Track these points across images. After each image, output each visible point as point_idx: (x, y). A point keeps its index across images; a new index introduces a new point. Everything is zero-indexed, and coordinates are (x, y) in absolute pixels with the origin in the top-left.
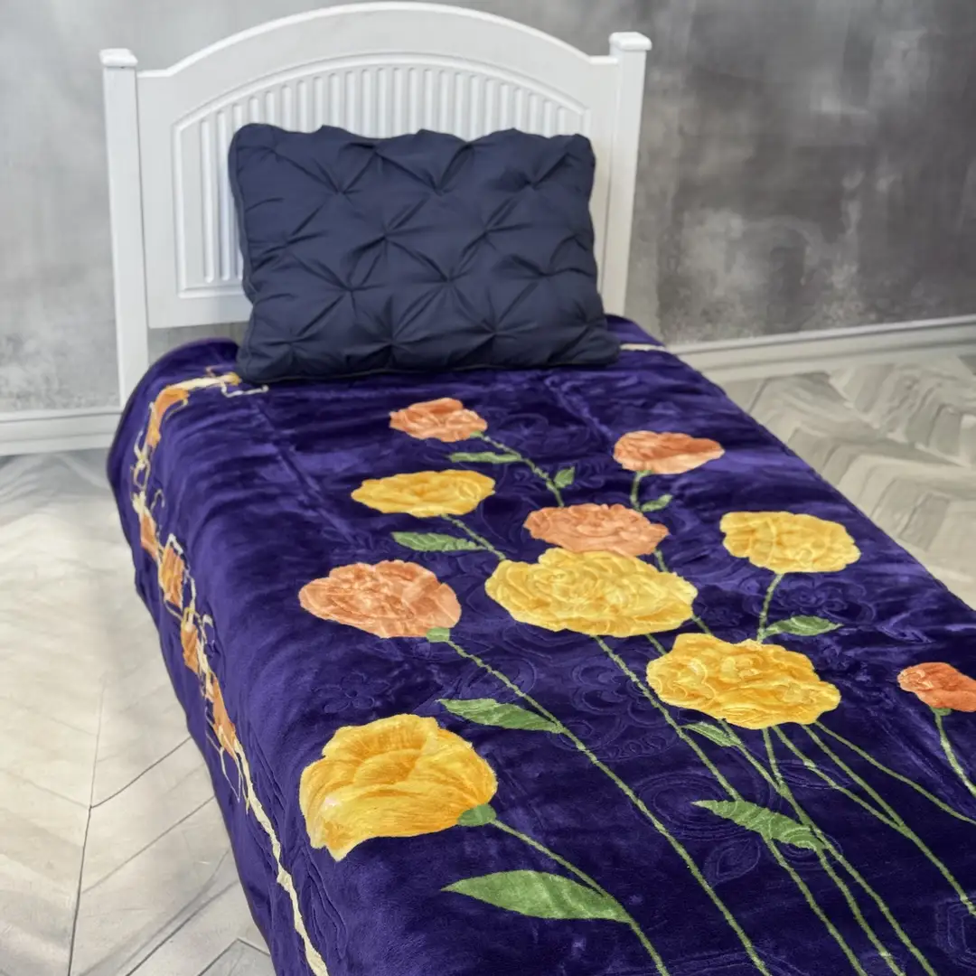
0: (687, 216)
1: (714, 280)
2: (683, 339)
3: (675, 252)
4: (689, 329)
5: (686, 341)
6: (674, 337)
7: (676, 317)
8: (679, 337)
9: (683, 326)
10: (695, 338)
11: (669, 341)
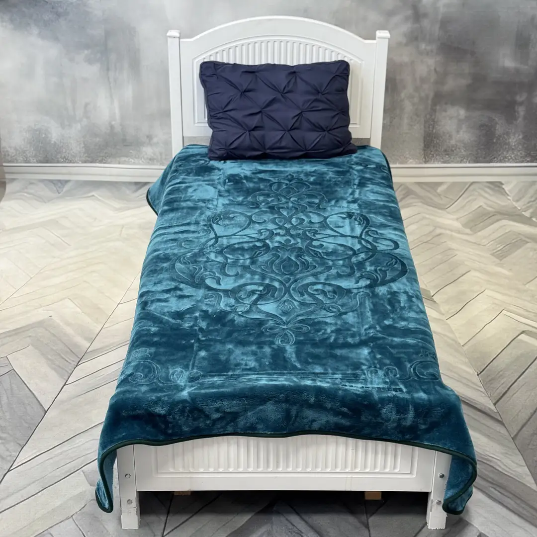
0: (438, 107)
1: (450, 136)
2: (434, 161)
3: (432, 123)
4: (437, 157)
5: (435, 162)
6: (430, 160)
7: (431, 151)
8: (433, 160)
9: (435, 155)
10: (440, 161)
11: (428, 161)
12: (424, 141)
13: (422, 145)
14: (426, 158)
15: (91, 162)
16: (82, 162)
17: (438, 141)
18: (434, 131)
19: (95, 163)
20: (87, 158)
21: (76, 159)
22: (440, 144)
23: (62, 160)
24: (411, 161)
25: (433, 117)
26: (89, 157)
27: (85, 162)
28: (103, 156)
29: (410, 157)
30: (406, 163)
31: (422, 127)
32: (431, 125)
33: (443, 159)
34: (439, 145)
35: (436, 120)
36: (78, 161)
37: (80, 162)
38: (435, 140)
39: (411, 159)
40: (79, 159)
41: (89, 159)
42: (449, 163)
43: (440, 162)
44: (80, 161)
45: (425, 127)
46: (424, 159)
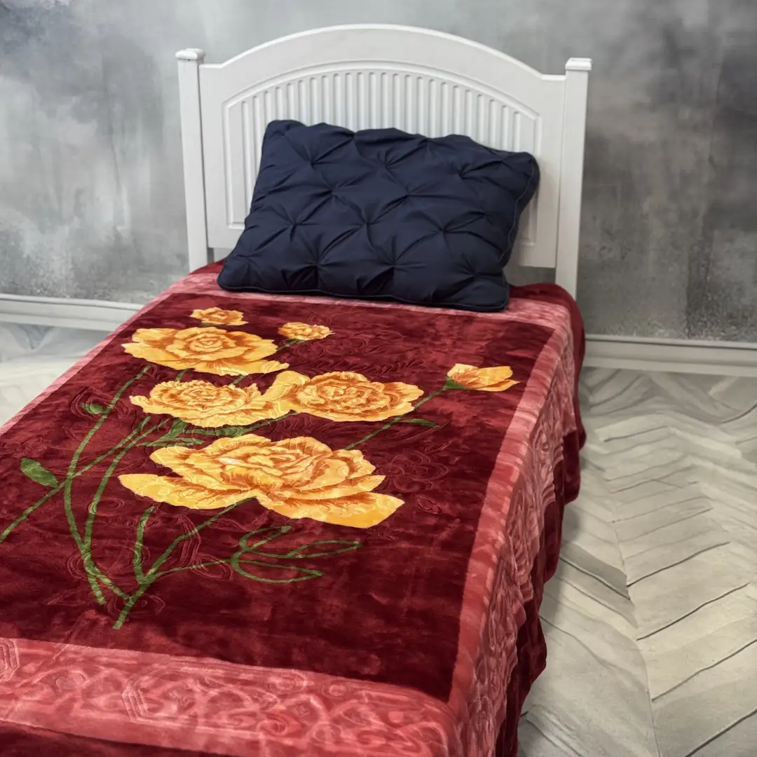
0: (717, 233)
1: (741, 291)
2: (707, 335)
3: (704, 262)
4: (713, 328)
5: (709, 337)
6: (699, 332)
7: (703, 316)
8: (704, 333)
9: (709, 324)
10: (719, 335)
11: (694, 335)
12: (688, 296)
13: (684, 303)
14: (692, 328)
15: (86, 297)
16: (72, 297)
17: (716, 298)
18: (708, 278)
19: (93, 298)
20: (79, 290)
21: (61, 291)
22: (720, 304)
23: (39, 291)
24: (662, 331)
25: (707, 250)
26: (81, 288)
27: (76, 296)
28: (105, 288)
29: (660, 324)
30: (652, 334)
31: (685, 268)
32: (703, 266)
33: (723, 331)
34: (718, 305)
35: (712, 257)
36: (65, 295)
37: (68, 296)
38: (709, 294)
39: (660, 328)
40: (65, 290)
41: (84, 292)
42: (736, 340)
43: (718, 338)
44: (68, 294)
45: (690, 268)
46: (687, 331)
